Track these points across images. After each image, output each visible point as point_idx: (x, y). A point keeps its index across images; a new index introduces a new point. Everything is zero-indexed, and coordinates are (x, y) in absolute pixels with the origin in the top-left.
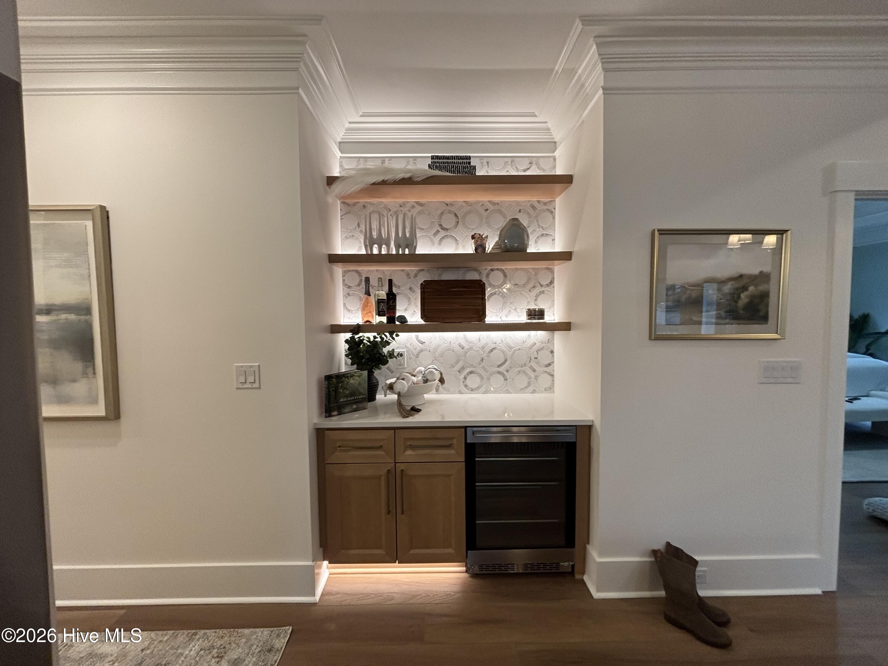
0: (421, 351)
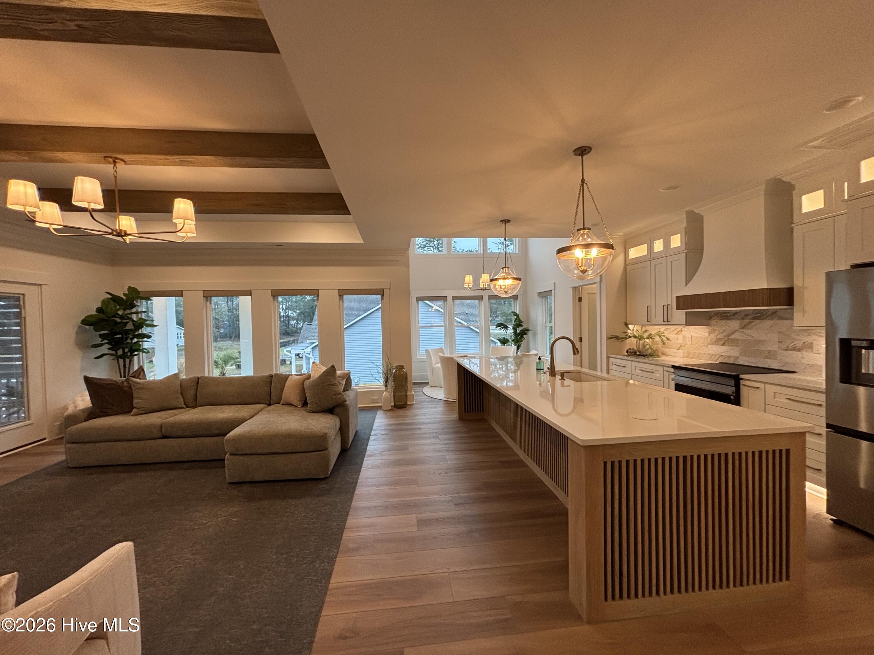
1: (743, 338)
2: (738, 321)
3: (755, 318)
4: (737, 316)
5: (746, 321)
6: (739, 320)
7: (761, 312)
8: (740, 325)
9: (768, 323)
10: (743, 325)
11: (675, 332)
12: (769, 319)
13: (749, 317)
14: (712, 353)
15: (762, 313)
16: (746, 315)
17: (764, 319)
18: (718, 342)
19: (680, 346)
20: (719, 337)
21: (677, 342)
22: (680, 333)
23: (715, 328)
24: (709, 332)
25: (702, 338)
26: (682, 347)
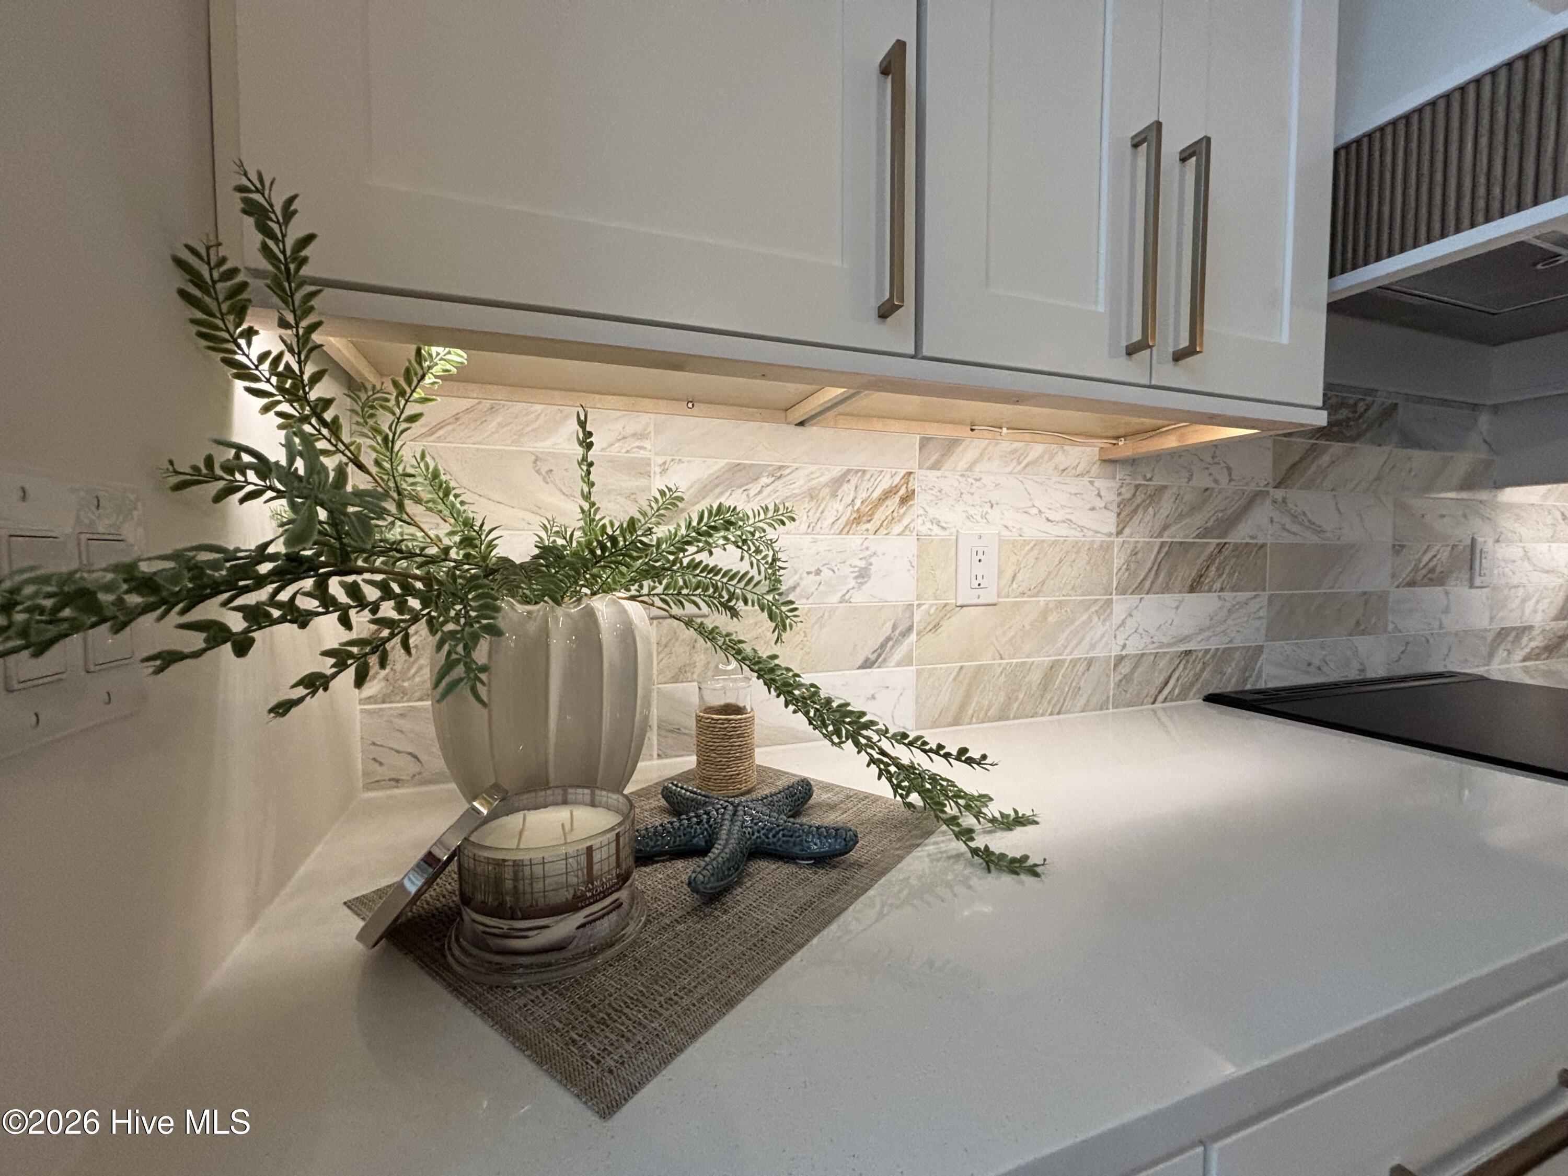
19: (887, 630)
20: (1174, 535)
21: (858, 598)
22: (892, 520)
23: (1158, 481)
24: (1122, 505)
25: (1076, 547)
26: (913, 637)
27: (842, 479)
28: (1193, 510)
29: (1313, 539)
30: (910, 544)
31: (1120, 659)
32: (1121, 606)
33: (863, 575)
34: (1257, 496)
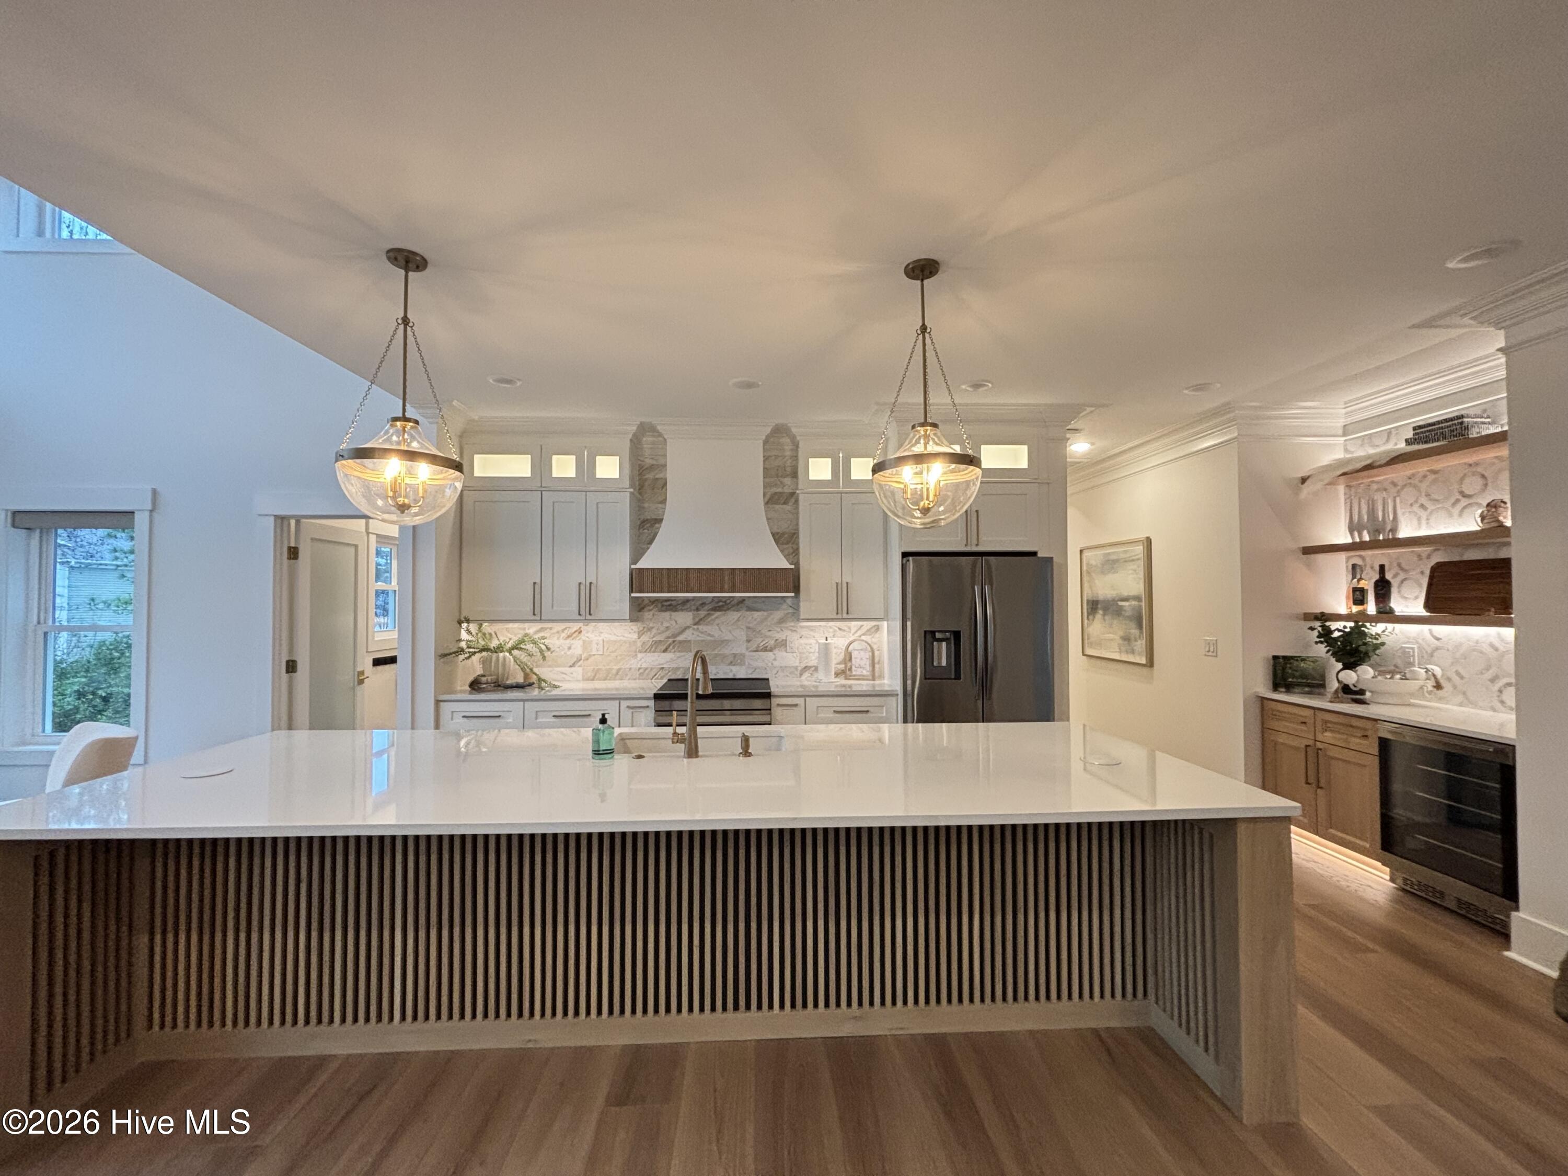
0: (1437, 649)
1: (699, 638)
2: (690, 614)
3: (715, 609)
4: (688, 605)
5: (702, 613)
6: (690, 611)
7: (724, 600)
8: (694, 619)
9: (733, 616)
10: (697, 620)
11: (563, 635)
12: (734, 611)
13: (706, 607)
14: (644, 666)
15: (725, 602)
16: (703, 604)
17: (728, 609)
18: (656, 648)
19: (575, 659)
20: (658, 638)
21: (569, 653)
22: (577, 637)
23: (651, 625)
24: (639, 632)
25: (625, 642)
26: (582, 661)
27: (566, 629)
28: (663, 632)
29: (709, 638)
30: (581, 642)
31: (639, 669)
32: (640, 655)
33: (569, 648)
34: (688, 628)
